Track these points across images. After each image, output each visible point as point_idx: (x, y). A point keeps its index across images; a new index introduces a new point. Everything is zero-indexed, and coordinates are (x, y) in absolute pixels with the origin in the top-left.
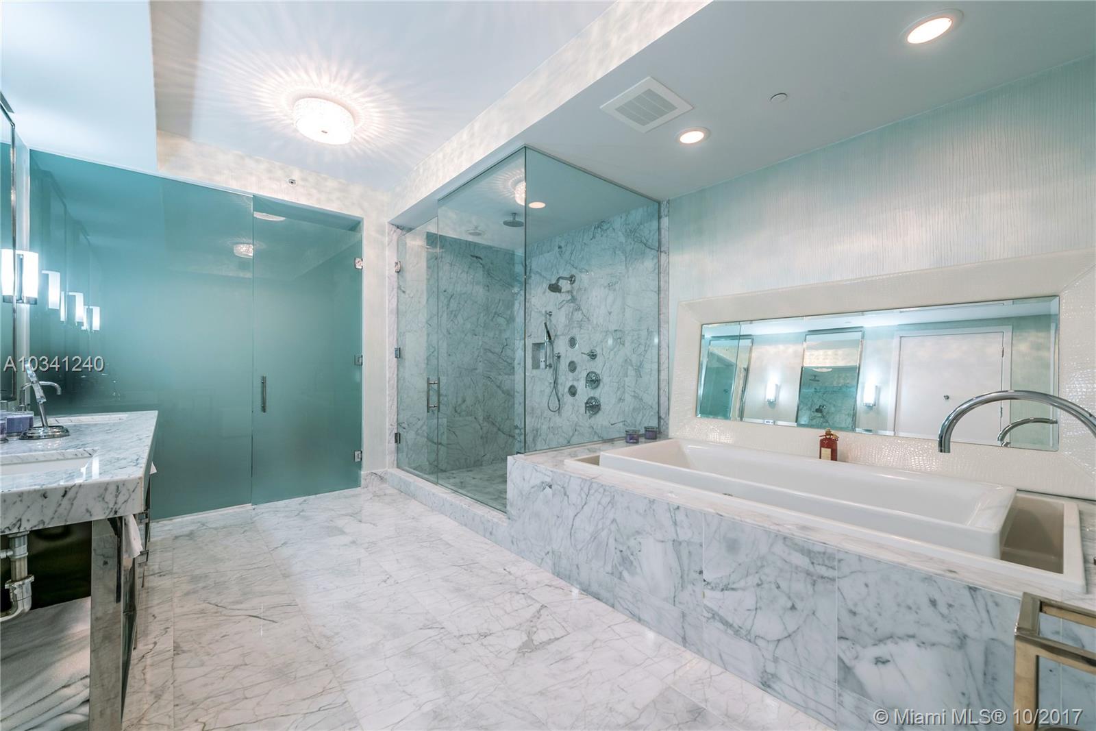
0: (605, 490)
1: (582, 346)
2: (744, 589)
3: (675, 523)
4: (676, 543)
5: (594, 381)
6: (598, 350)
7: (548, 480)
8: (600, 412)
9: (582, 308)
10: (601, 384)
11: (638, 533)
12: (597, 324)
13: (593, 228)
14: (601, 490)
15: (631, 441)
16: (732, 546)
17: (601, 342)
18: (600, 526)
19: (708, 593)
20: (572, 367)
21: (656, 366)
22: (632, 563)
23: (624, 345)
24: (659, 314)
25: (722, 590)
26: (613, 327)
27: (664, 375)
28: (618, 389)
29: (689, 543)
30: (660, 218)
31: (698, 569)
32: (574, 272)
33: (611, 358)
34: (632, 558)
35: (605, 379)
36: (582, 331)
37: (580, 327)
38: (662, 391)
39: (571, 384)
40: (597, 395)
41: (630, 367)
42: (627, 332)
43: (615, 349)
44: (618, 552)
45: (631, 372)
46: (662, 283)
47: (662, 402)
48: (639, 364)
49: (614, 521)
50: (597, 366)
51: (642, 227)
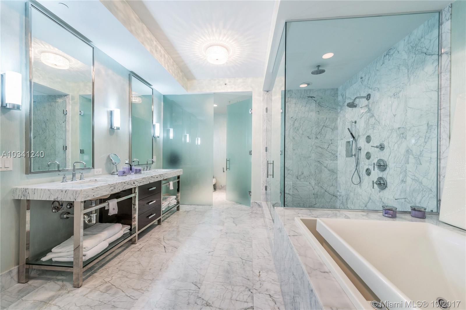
1: (375, 142)
5: (382, 166)
6: (386, 144)
8: (387, 188)
9: (375, 116)
10: (388, 168)
12: (385, 125)
13: (383, 56)
17: (388, 138)
20: (368, 156)
23: (405, 138)
26: (397, 126)
28: (401, 173)
30: (440, 25)
32: (370, 92)
33: (395, 149)
35: (391, 165)
36: (375, 131)
37: (374, 128)
39: (367, 167)
40: (384, 176)
41: (411, 156)
42: (408, 128)
43: (398, 143)
45: (412, 160)
48: (419, 153)
50: (384, 155)
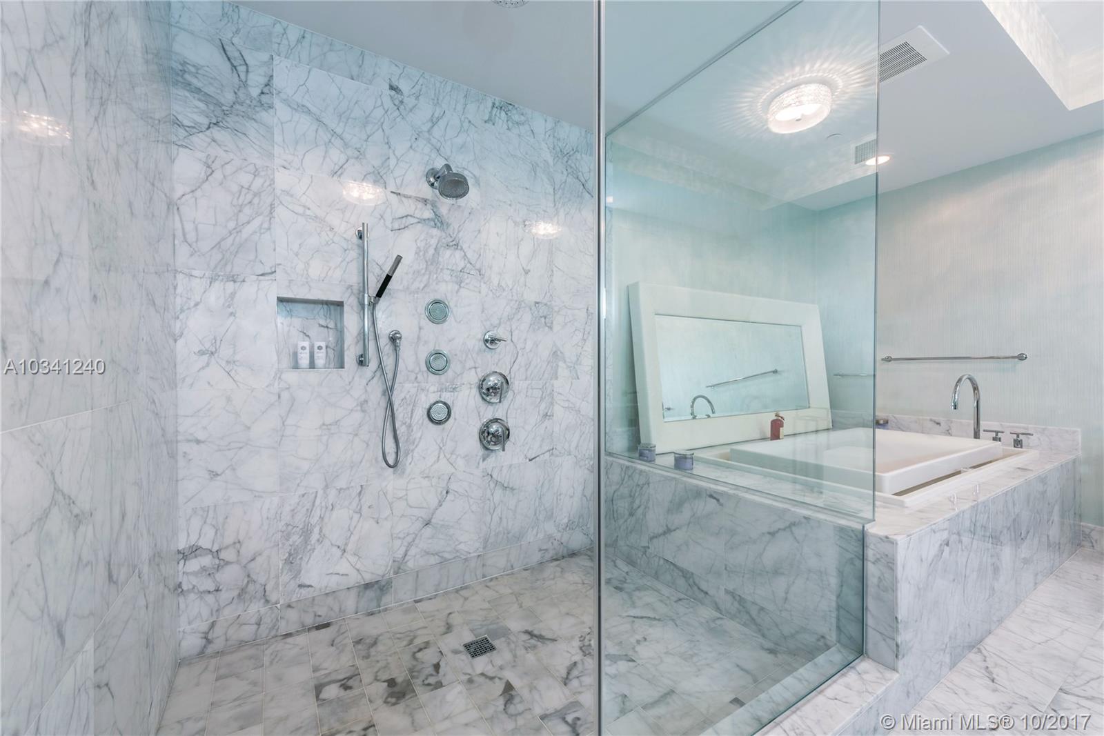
5: (495, 389)
8: (507, 442)
9: (465, 246)
10: (511, 392)
12: (499, 285)
13: (490, 104)
17: (510, 319)
20: (437, 363)
23: (551, 328)
26: (531, 297)
28: (542, 399)
33: (528, 348)
35: (518, 382)
36: (463, 292)
37: (460, 283)
39: (433, 398)
40: (499, 414)
41: (561, 364)
42: (556, 309)
45: (563, 372)
48: (574, 359)
50: (498, 362)
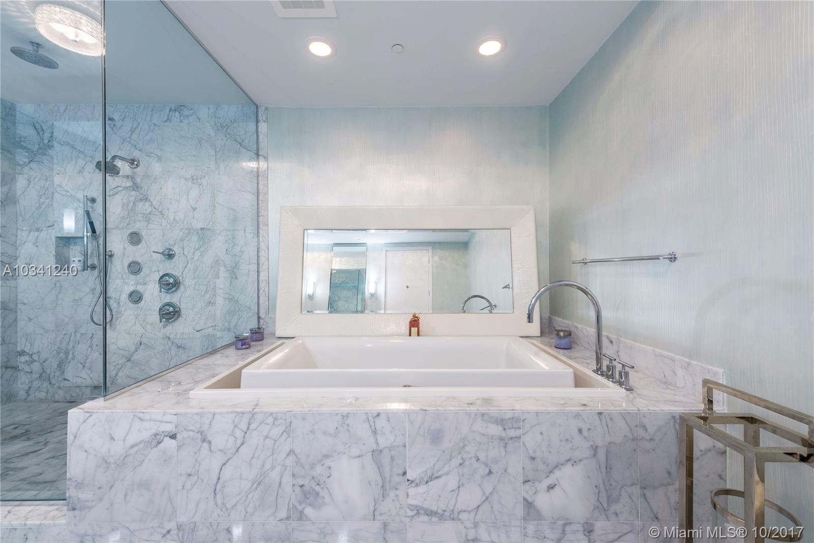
0: (275, 419)
1: (151, 244)
2: (447, 474)
3: (375, 432)
4: (377, 454)
5: (170, 284)
6: (176, 249)
7: (169, 428)
8: (180, 318)
9: (152, 199)
10: (182, 287)
11: (326, 456)
12: (174, 219)
13: (168, 110)
14: (270, 420)
15: (244, 347)
16: (436, 437)
18: (268, 466)
19: (412, 491)
20: (135, 268)
21: (255, 267)
22: (317, 494)
24: (258, 216)
25: (427, 482)
27: (263, 276)
29: (391, 448)
30: (257, 122)
31: (401, 472)
32: (136, 154)
34: (317, 488)
35: (188, 281)
36: (151, 226)
37: (148, 221)
38: (261, 292)
39: (132, 288)
42: (218, 232)
43: (202, 249)
44: (297, 489)
45: (223, 273)
46: (261, 187)
47: (261, 302)
49: (291, 452)
50: (174, 268)
51: (236, 125)
